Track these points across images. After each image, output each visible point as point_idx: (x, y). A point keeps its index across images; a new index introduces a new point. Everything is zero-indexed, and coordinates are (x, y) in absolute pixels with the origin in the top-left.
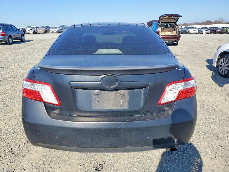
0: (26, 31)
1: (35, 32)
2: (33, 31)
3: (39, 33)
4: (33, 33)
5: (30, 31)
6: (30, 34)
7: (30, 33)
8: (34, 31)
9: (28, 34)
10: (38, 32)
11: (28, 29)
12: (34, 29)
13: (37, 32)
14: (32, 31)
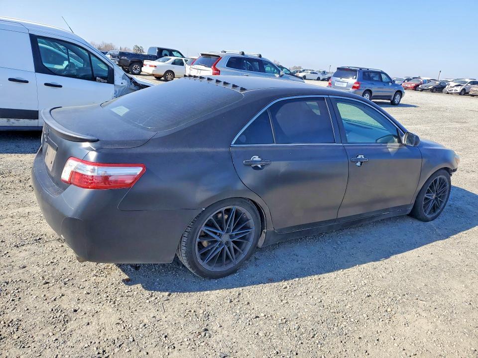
0: (447, 87)
1: (464, 93)
2: (462, 88)
3: (473, 96)
4: (460, 94)
5: (455, 88)
6: (452, 94)
7: (453, 92)
8: (464, 89)
9: (448, 93)
10: (470, 93)
11: (452, 84)
12: (465, 85)
13: (468, 93)
14: (459, 89)
